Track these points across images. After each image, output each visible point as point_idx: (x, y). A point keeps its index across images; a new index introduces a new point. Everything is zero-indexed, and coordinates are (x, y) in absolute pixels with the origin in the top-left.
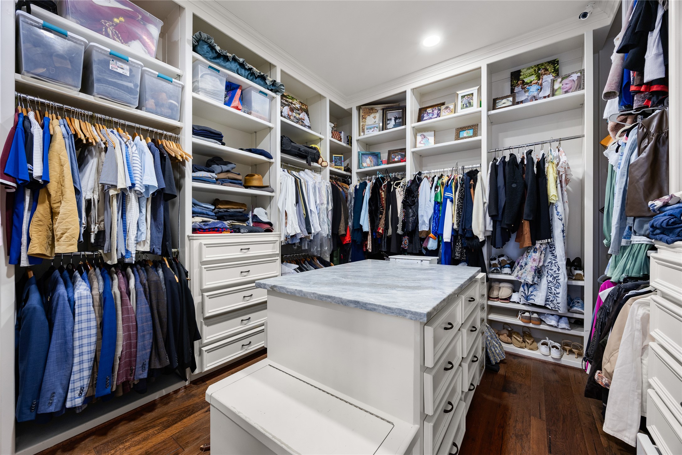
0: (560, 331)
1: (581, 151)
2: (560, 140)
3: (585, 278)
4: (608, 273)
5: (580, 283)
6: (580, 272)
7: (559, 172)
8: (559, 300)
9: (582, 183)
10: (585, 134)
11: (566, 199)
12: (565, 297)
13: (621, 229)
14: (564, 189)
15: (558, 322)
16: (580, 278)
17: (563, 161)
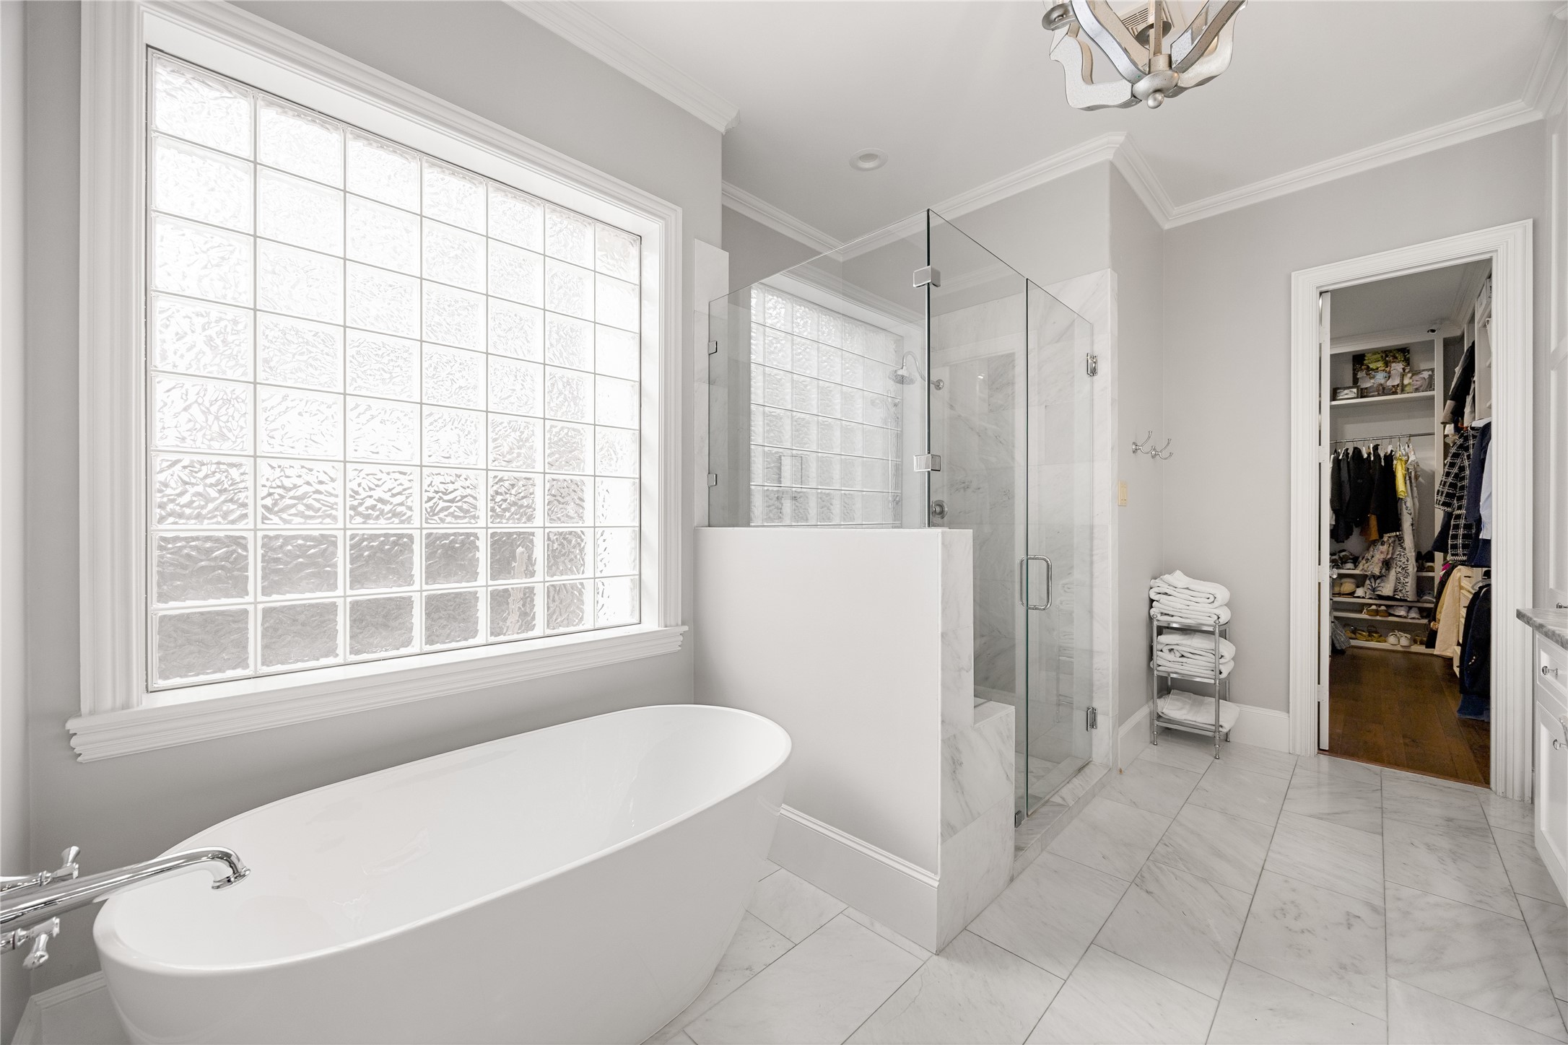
1: (1430, 449)
2: (1411, 436)
3: (1435, 570)
4: (1448, 558)
5: (1431, 574)
6: (1431, 564)
7: (1408, 469)
8: (1408, 589)
9: (1433, 474)
10: (1436, 432)
11: (1415, 494)
12: (1414, 586)
14: (1414, 485)
15: (1408, 612)
17: (1412, 458)
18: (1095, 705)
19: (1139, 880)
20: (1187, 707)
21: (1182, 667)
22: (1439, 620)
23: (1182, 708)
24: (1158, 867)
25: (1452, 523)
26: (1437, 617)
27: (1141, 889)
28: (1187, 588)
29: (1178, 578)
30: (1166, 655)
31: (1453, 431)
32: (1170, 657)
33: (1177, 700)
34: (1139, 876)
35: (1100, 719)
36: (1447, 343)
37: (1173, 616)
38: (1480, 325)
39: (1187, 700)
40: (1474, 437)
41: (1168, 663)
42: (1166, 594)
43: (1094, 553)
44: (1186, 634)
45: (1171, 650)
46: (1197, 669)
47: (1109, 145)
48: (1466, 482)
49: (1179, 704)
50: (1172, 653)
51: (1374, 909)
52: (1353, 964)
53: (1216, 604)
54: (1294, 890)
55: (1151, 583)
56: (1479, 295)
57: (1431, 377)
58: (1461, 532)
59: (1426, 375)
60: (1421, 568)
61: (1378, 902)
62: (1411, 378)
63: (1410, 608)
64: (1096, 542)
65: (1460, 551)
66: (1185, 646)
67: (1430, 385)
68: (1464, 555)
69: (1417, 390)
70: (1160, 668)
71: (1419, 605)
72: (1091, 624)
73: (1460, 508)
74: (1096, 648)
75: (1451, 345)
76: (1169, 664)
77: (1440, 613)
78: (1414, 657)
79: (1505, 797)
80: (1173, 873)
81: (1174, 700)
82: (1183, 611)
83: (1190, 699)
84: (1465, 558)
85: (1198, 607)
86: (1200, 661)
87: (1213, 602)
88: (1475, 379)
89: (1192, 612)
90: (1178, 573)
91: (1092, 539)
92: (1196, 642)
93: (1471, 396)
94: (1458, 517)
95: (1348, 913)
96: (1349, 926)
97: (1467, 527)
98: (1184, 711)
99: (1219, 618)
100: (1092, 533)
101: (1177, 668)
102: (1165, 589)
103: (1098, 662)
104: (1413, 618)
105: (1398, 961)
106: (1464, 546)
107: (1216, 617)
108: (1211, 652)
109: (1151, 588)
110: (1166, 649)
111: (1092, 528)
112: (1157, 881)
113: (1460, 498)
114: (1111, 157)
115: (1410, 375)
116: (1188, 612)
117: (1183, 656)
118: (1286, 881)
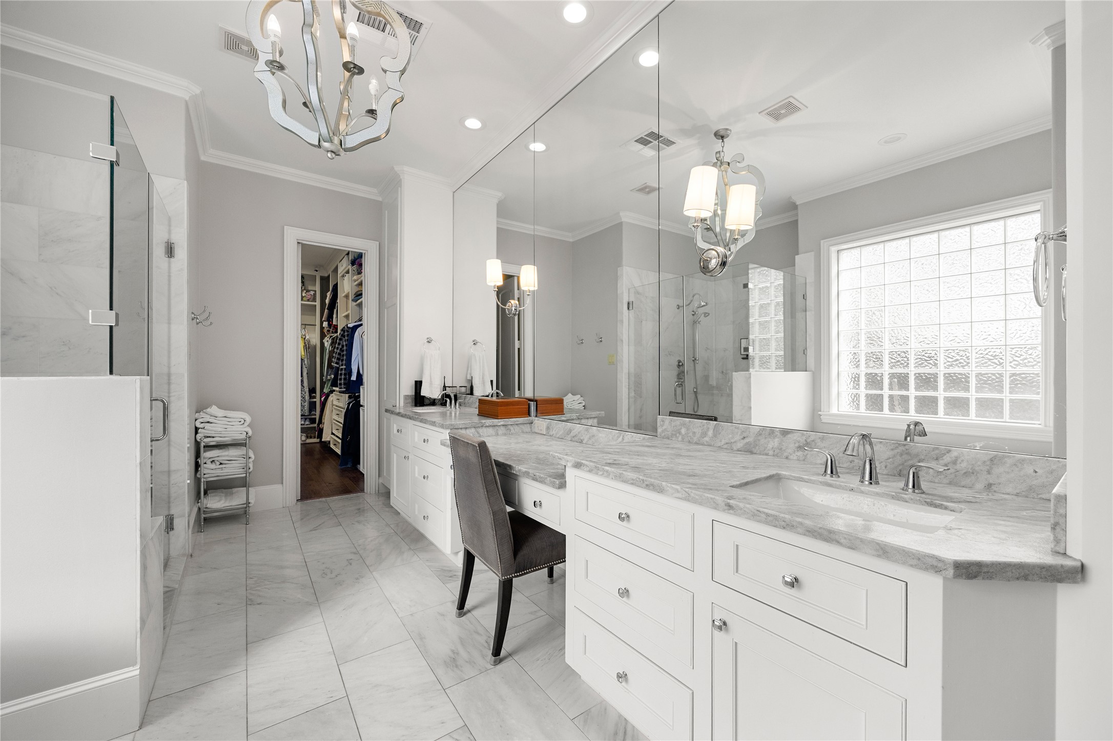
0: (306, 426)
1: (315, 331)
2: (306, 325)
3: (317, 398)
4: (324, 391)
5: (315, 400)
6: (314, 395)
7: (305, 343)
8: (306, 409)
9: (315, 347)
10: (317, 324)
11: (308, 357)
12: (308, 407)
13: (327, 372)
14: (308, 352)
15: (305, 422)
16: (315, 397)
17: (307, 337)
18: (172, 512)
19: (249, 602)
20: (223, 498)
21: (222, 471)
22: (324, 423)
23: (219, 501)
24: (255, 590)
25: (339, 372)
26: (323, 421)
27: (254, 605)
28: (225, 417)
29: (214, 410)
30: (209, 465)
31: (327, 326)
32: (213, 466)
33: (215, 496)
34: (247, 600)
35: (176, 522)
36: (322, 278)
37: (213, 437)
38: (341, 275)
39: (221, 494)
40: (347, 331)
41: (210, 471)
42: (208, 422)
43: (171, 394)
44: (221, 449)
45: (213, 461)
46: (233, 470)
47: (187, 89)
48: (345, 353)
49: (217, 498)
50: (213, 463)
51: (355, 553)
52: (359, 576)
53: (246, 424)
54: (323, 563)
55: (196, 416)
56: (341, 261)
57: (315, 294)
58: (343, 377)
59: (312, 293)
60: (311, 397)
61: (354, 550)
62: (306, 293)
63: (306, 419)
64: (172, 386)
65: (343, 386)
66: (224, 456)
67: (314, 300)
68: (344, 388)
69: (308, 300)
70: (205, 476)
71: (310, 417)
72: (169, 450)
73: (342, 365)
74: (173, 468)
75: (325, 280)
76: (212, 471)
77: (324, 419)
78: (307, 445)
79: (370, 494)
80: (265, 588)
81: (212, 496)
82: (223, 432)
83: (223, 493)
84: (345, 389)
85: (234, 428)
86: (235, 464)
87: (244, 424)
88: (338, 301)
89: (229, 432)
90: (214, 407)
91: (169, 384)
92: (232, 452)
93: (336, 310)
94: (342, 369)
95: (347, 560)
96: (351, 564)
97: (345, 374)
98: (222, 502)
99: (247, 433)
100: (169, 379)
101: (219, 472)
102: (208, 418)
103: (174, 478)
104: (307, 425)
105: (371, 566)
106: (344, 384)
107: (246, 433)
108: (243, 456)
109: (196, 420)
110: (209, 462)
111: (169, 375)
112: (260, 596)
113: (342, 360)
114: (187, 98)
115: (305, 291)
116: (227, 432)
117: (221, 464)
118: (318, 562)
